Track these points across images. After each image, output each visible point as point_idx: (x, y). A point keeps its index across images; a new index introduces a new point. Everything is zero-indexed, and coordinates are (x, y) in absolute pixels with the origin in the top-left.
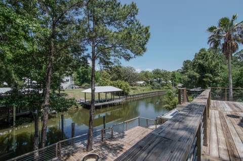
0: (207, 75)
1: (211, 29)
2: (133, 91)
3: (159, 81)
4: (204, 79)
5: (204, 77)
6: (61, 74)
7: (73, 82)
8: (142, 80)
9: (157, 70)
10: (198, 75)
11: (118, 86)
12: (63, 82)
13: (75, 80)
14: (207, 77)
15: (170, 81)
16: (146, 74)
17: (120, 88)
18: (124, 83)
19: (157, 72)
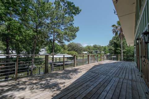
0: (118, 48)
1: (113, 26)
2: (80, 57)
3: (96, 52)
4: (117, 51)
5: (117, 50)
6: (39, 48)
7: (46, 52)
8: (86, 51)
9: (95, 45)
10: (113, 49)
11: (71, 54)
12: (40, 51)
13: (47, 51)
14: (118, 49)
15: (103, 52)
16: (89, 48)
17: (72, 55)
18: (74, 53)
19: (95, 47)
